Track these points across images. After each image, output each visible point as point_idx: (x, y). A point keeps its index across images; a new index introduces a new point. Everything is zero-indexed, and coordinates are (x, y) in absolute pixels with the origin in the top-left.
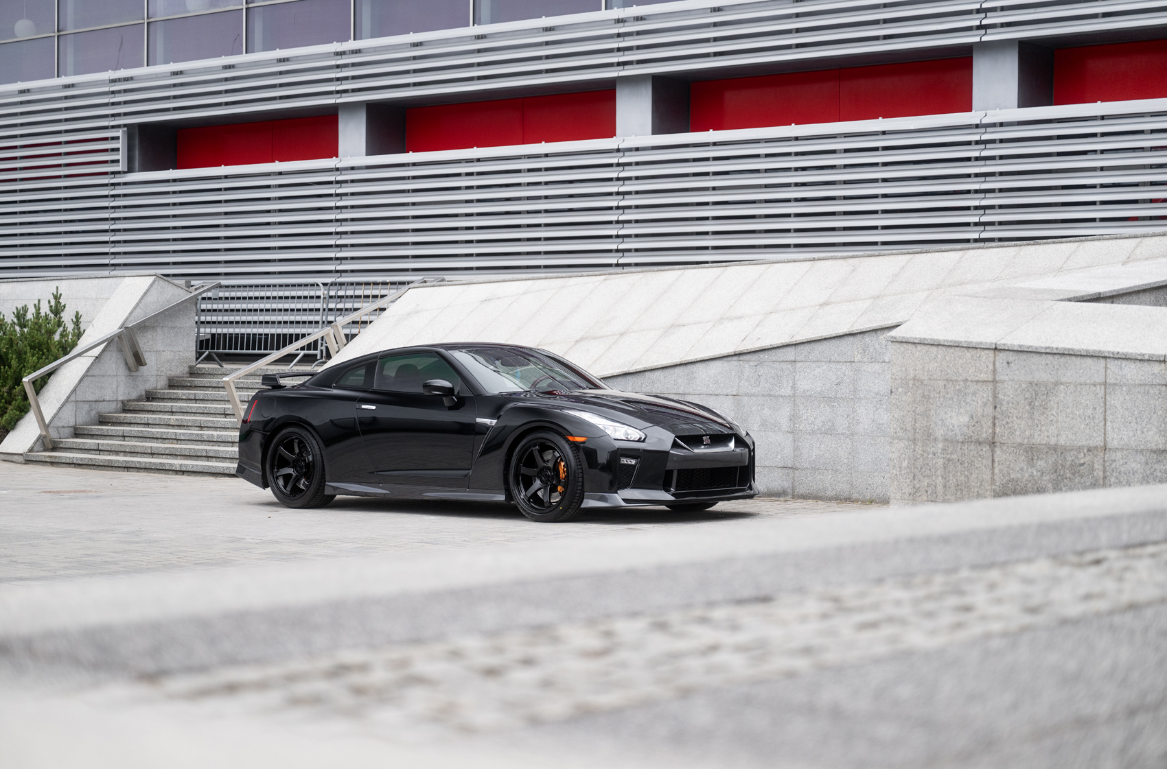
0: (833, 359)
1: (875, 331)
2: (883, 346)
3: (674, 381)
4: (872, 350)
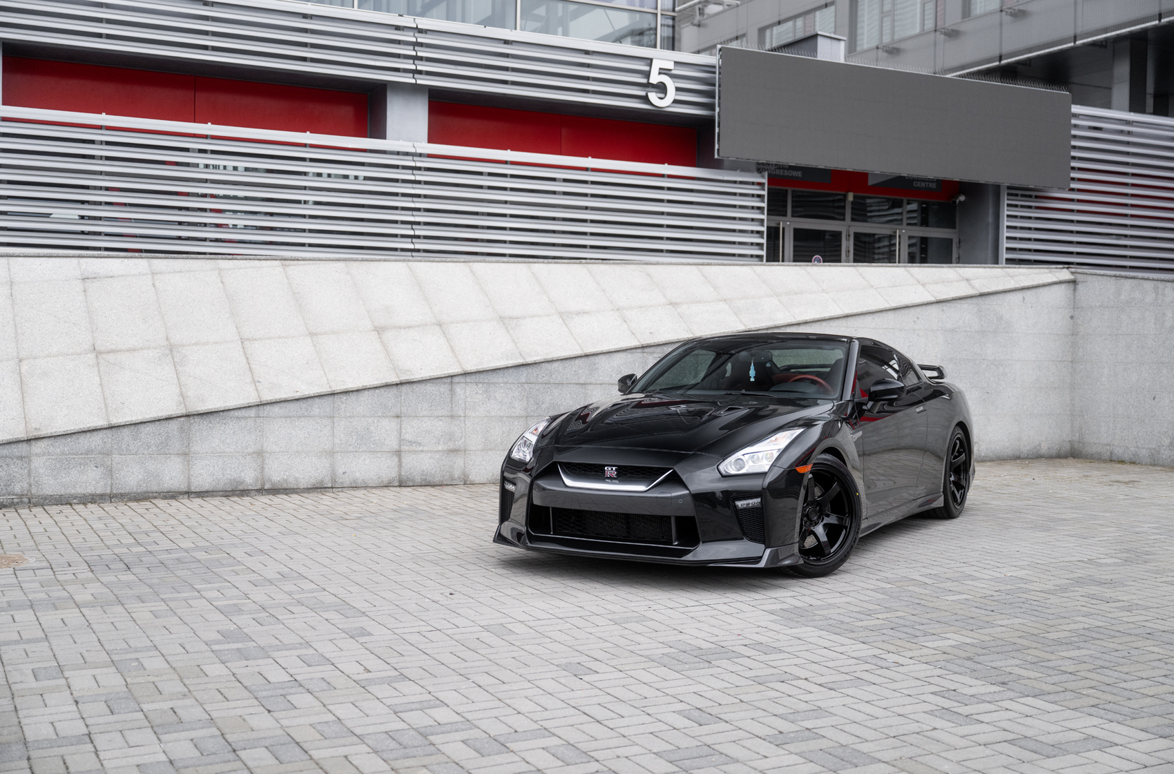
3: (575, 371)
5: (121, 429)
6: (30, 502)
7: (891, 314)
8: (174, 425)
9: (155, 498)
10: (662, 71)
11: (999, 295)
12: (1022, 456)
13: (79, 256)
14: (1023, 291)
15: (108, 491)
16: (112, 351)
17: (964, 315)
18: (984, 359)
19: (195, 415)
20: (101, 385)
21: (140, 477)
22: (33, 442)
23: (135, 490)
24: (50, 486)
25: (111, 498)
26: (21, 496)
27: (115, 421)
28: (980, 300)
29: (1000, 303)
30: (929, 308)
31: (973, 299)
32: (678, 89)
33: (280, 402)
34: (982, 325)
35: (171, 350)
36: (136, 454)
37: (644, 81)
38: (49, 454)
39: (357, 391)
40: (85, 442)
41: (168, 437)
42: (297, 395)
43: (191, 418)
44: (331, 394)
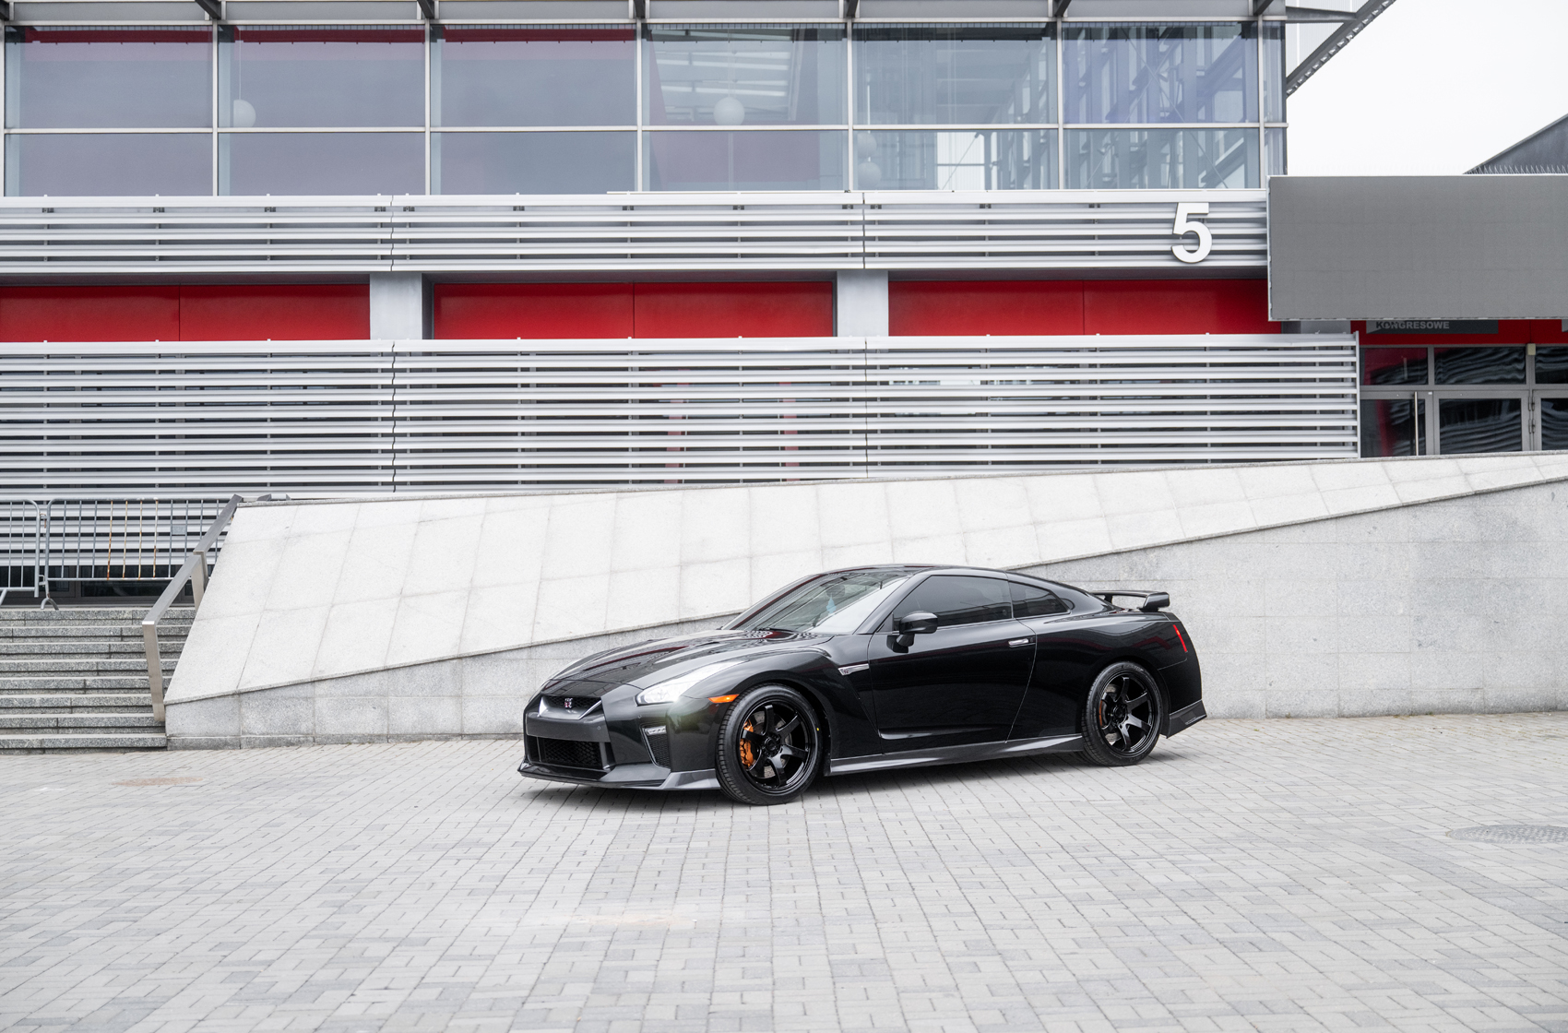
0: (1094, 578)
1: (1145, 549)
2: (1154, 565)
4: (1140, 568)
5: (397, 671)
6: (314, 741)
7: (1331, 525)
8: (447, 667)
9: (430, 739)
10: (1191, 218)
11: (1509, 493)
12: (1559, 707)
13: (424, 499)
14: (1552, 485)
15: (385, 732)
16: (417, 595)
17: (1455, 521)
18: (1489, 578)
19: (466, 657)
20: (393, 628)
21: (415, 718)
22: (316, 683)
23: (410, 731)
24: (333, 726)
25: (388, 739)
26: (307, 735)
27: (391, 663)
28: (1477, 500)
29: (1512, 503)
30: (1392, 514)
31: (1465, 499)
32: (1214, 237)
33: (553, 643)
34: (1482, 534)
35: (470, 593)
36: (411, 696)
37: (1168, 232)
38: (331, 695)
39: (634, 631)
40: (364, 683)
41: (441, 679)
42: (569, 636)
43: (464, 660)
44: (606, 635)
